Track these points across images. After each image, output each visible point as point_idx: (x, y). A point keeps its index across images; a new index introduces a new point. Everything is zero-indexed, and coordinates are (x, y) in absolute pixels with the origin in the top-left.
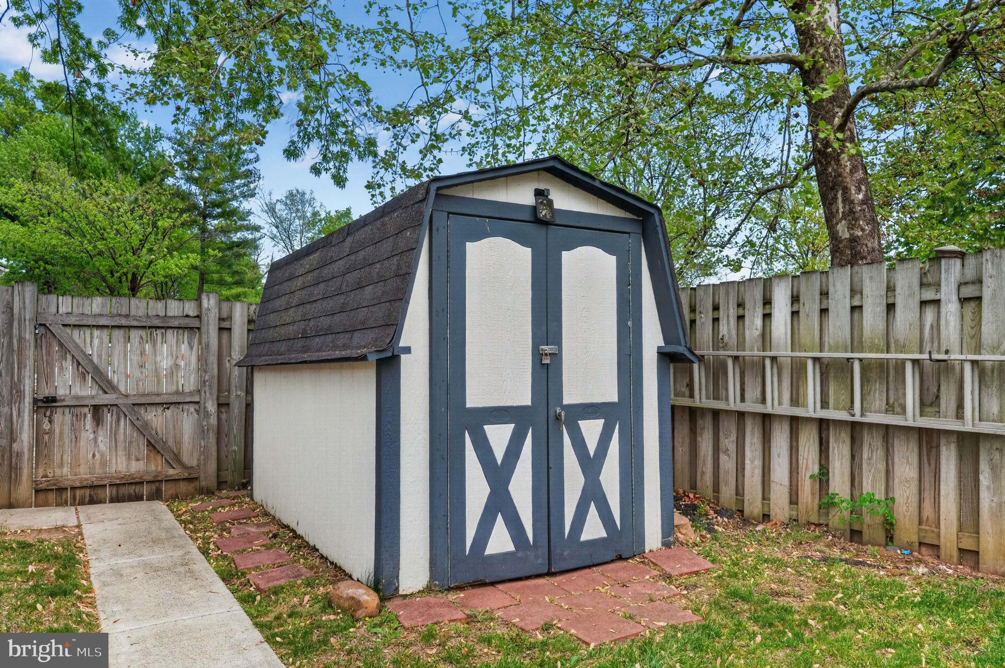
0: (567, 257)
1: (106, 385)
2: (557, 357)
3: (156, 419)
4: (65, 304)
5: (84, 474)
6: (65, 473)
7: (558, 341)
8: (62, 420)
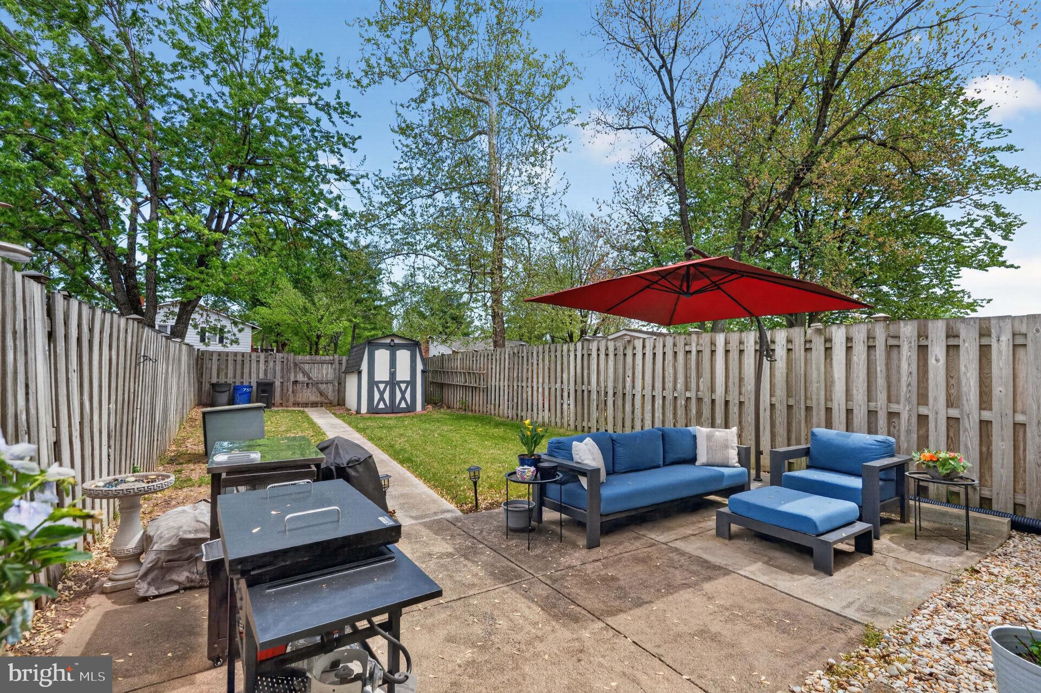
0: (398, 352)
1: (310, 378)
2: (395, 372)
3: (323, 387)
4: (300, 357)
5: (305, 400)
6: (300, 400)
7: (395, 368)
8: (299, 386)
